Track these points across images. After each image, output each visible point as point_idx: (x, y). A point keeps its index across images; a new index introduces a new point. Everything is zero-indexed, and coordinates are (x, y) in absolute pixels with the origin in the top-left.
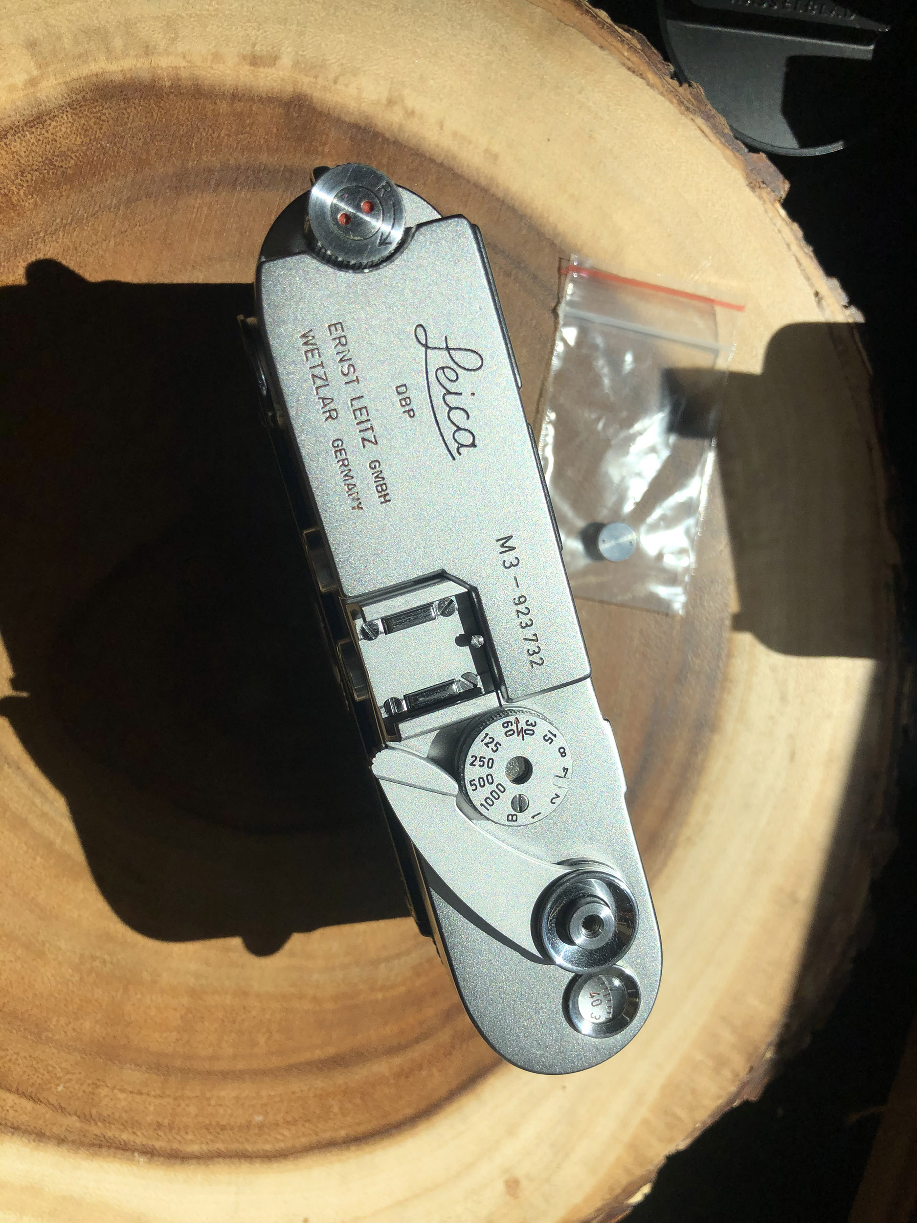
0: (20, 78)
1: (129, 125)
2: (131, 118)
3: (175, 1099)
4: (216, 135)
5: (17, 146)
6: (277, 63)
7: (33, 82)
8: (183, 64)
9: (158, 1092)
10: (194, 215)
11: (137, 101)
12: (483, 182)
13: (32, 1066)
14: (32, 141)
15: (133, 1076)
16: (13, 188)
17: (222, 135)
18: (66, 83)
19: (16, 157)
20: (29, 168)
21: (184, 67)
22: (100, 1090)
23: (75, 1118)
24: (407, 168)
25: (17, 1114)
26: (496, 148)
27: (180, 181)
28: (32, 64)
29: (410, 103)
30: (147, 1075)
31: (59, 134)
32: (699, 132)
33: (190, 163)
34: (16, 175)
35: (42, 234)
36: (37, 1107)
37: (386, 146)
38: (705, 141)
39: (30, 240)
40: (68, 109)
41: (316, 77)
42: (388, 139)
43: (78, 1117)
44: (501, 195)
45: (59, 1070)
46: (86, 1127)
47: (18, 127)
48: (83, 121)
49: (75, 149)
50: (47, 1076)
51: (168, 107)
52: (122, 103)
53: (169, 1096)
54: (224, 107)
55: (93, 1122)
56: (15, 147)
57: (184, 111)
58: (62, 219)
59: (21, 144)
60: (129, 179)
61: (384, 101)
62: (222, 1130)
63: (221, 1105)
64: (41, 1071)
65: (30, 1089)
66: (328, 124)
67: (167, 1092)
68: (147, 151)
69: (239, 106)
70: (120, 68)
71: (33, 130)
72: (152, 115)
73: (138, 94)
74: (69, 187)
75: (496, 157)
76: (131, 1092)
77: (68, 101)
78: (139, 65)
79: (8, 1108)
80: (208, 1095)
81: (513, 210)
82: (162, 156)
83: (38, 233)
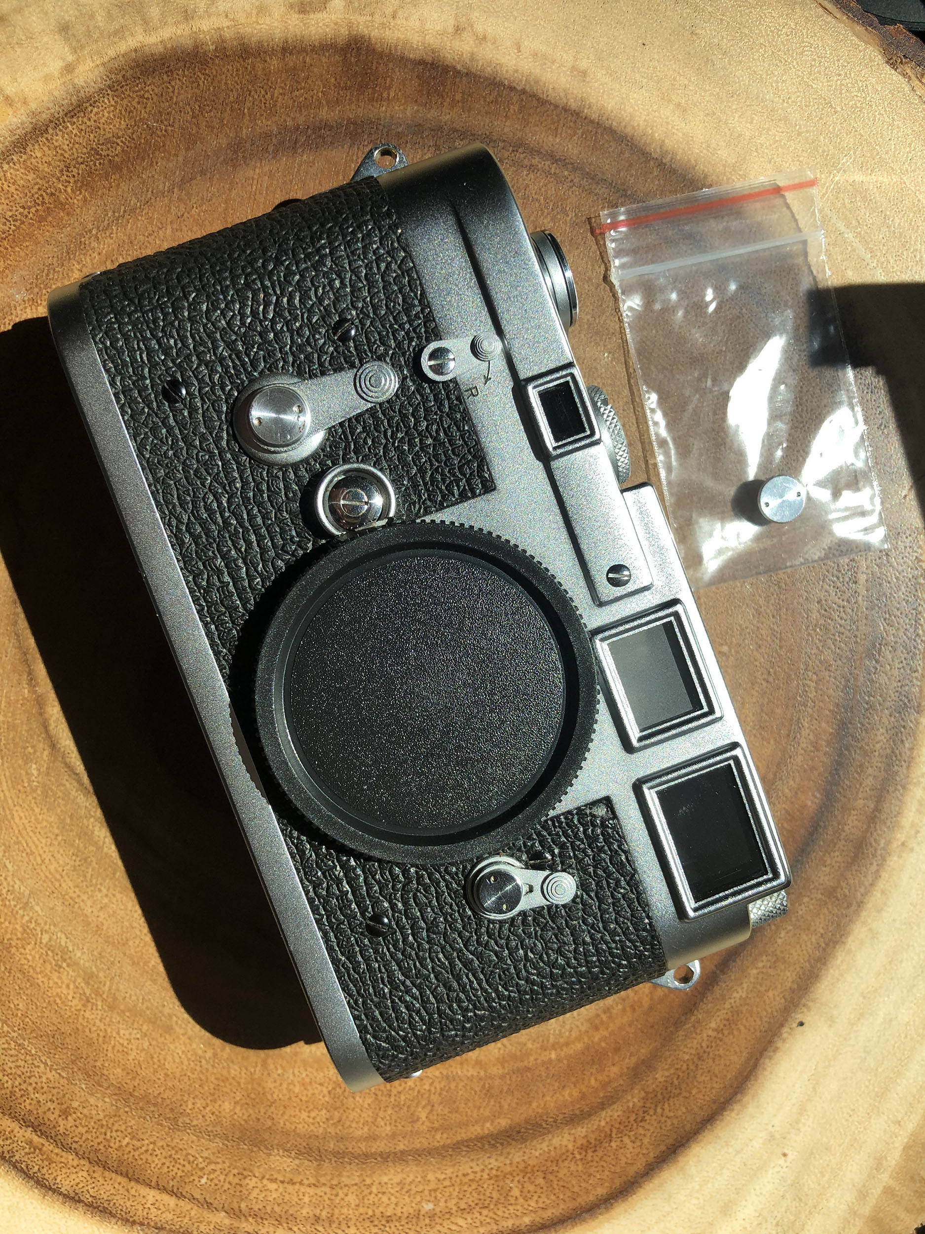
0: (55, 66)
1: (175, 99)
2: (176, 91)
3: (332, 1188)
4: (269, 96)
5: (60, 140)
6: (328, 6)
7: (69, 68)
8: (226, 23)
9: (312, 1180)
10: (254, 187)
11: (180, 72)
12: (573, 105)
13: (170, 1156)
14: (74, 132)
15: (282, 1162)
16: (60, 186)
17: (276, 95)
18: (104, 64)
19: (60, 151)
20: (74, 162)
21: (228, 27)
22: (247, 1181)
23: (223, 1214)
24: (485, 101)
25: (160, 1212)
26: (584, 64)
27: (235, 152)
28: (66, 49)
29: (479, 28)
30: (297, 1162)
31: (102, 121)
32: (820, 9)
33: (244, 131)
34: (61, 171)
35: (94, 232)
36: (181, 1203)
37: (457, 80)
38: (830, 19)
39: (83, 240)
40: (109, 91)
41: (372, 15)
42: (459, 72)
43: (226, 1212)
44: (595, 116)
45: (201, 1160)
46: (236, 1224)
47: (58, 119)
48: (125, 102)
49: (120, 134)
50: (188, 1167)
51: (215, 73)
52: (165, 77)
53: (324, 1184)
54: (274, 64)
55: (243, 1219)
56: (57, 141)
57: (232, 75)
58: (114, 212)
59: (63, 137)
60: (181, 159)
61: (451, 29)
62: (388, 1222)
63: (384, 1193)
64: (182, 1161)
65: (171, 1183)
66: (391, 65)
67: (323, 1180)
68: (197, 126)
69: (291, 60)
70: (159, 39)
71: (75, 120)
72: (199, 85)
73: (181, 64)
74: (118, 177)
75: (584, 73)
76: (282, 1182)
77: (108, 82)
78: (179, 32)
79: (148, 1205)
80: (368, 1181)
81: (611, 131)
82: (213, 128)
83: (90, 231)
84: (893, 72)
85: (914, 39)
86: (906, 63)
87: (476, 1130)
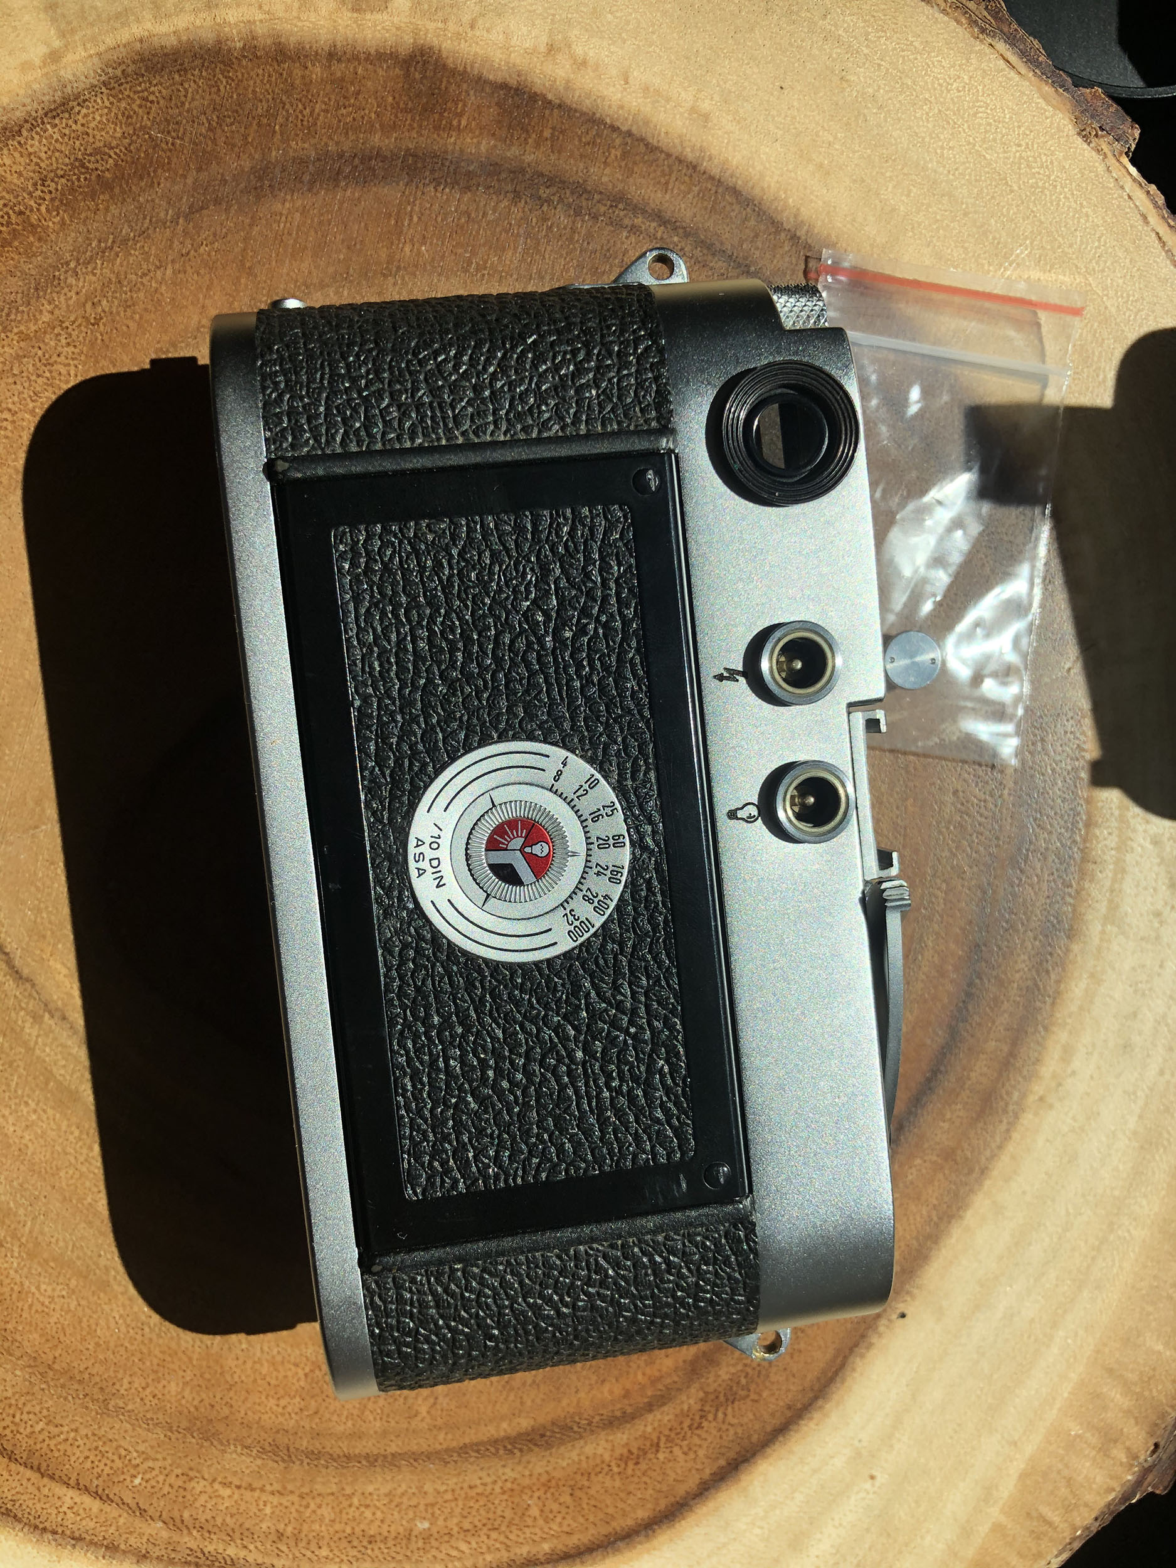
0: (36, 53)
1: (187, 105)
2: (190, 95)
3: (302, 1497)
4: (307, 112)
5: (35, 145)
6: (389, 5)
7: (54, 57)
8: (259, 16)
9: (277, 1486)
10: (282, 225)
11: (196, 72)
12: (690, 156)
13: (96, 1448)
14: (55, 136)
15: (238, 1462)
16: (32, 203)
17: (317, 111)
18: (99, 54)
19: (35, 160)
20: (52, 174)
21: (261, 21)
22: (193, 1484)
23: (160, 1524)
24: (580, 140)
25: (78, 1518)
26: (705, 106)
27: (260, 179)
28: (52, 32)
29: (579, 50)
30: (259, 1462)
31: (92, 125)
32: (1002, 62)
33: (274, 153)
34: (35, 184)
35: (72, 265)
36: (107, 1508)
37: (547, 112)
38: (1012, 74)
39: (57, 273)
40: (104, 90)
41: (445, 21)
42: (550, 102)
43: (164, 1522)
44: (715, 172)
45: (135, 1454)
46: (176, 1537)
47: (35, 119)
48: (123, 104)
49: (114, 143)
50: (118, 1464)
51: (240, 77)
52: (176, 76)
53: (292, 1492)
54: (317, 72)
55: (185, 1531)
56: (32, 146)
57: (262, 81)
58: (100, 241)
59: (40, 142)
60: (189, 181)
61: (543, 48)
62: (370, 1542)
63: (367, 1506)
64: (110, 1455)
65: (96, 1482)
66: (465, 86)
67: (290, 1487)
68: (214, 141)
69: (338, 69)
70: (172, 29)
71: (57, 121)
72: (219, 90)
73: (198, 62)
74: (107, 197)
75: (706, 117)
76: (238, 1487)
77: (103, 78)
78: (198, 23)
79: (64, 1509)
80: (348, 1491)
81: (735, 192)
82: (234, 145)
83: (67, 263)
84: (1085, 146)
85: (1115, 107)
86: (1102, 136)
87: (490, 1431)
